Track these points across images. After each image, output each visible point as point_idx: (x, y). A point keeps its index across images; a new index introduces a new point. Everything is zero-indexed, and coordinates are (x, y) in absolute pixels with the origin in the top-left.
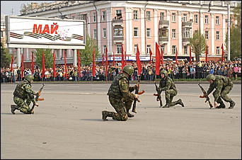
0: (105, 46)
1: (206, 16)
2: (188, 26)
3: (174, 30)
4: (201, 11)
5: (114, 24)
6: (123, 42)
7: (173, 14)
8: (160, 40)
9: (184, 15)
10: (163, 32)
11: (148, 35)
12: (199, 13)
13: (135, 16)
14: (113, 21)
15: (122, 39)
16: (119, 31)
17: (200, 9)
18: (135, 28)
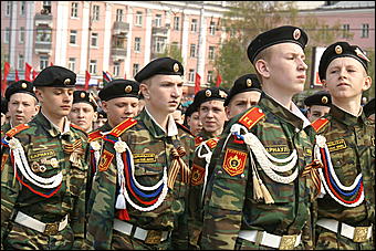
0: (21, 56)
1: (194, 21)
2: (162, 35)
3: (138, 39)
4: (186, 11)
5: (38, 22)
6: (51, 53)
7: (139, 13)
8: (112, 53)
9: (157, 16)
10: (118, 40)
11: (94, 44)
12: (183, 14)
13: (74, 12)
14: (37, 18)
15: (49, 47)
16: (45, 35)
17: (184, 8)
18: (72, 31)
